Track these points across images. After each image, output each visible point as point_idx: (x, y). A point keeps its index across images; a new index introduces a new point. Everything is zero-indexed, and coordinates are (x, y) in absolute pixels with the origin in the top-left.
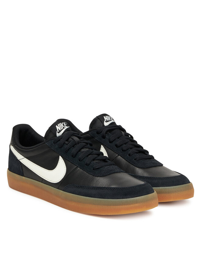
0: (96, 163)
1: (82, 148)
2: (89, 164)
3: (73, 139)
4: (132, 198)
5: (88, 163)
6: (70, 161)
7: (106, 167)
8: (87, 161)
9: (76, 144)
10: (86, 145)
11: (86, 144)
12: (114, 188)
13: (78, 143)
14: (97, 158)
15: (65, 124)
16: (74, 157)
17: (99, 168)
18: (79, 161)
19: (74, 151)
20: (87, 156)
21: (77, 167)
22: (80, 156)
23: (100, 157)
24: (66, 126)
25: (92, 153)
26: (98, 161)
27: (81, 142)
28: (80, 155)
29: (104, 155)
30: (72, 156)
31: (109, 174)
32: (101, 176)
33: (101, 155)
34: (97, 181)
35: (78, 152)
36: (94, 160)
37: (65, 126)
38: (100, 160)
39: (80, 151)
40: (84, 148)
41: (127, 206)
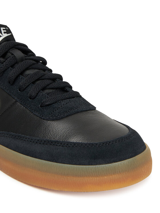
0: (48, 94)
1: (27, 69)
2: (35, 97)
3: (13, 54)
4: (106, 165)
5: (34, 94)
6: (6, 91)
7: (63, 103)
8: (32, 90)
9: (17, 63)
10: (34, 64)
11: (35, 62)
12: (75, 144)
13: (22, 60)
14: (50, 86)
15: (4, 30)
16: (13, 84)
17: (52, 104)
18: (20, 90)
19: (12, 73)
20: (34, 83)
21: (16, 101)
22: (20, 83)
23: (55, 84)
24: (5, 33)
25: (43, 78)
26: (51, 91)
27: (26, 59)
28: (22, 81)
29: (63, 81)
30: (9, 82)
31: (67, 116)
32: (53, 120)
33: (57, 80)
34: (46, 128)
35: (18, 77)
36: (44, 89)
37: (3, 33)
38: (56, 89)
39: (22, 73)
40: (30, 69)
41: (98, 178)
